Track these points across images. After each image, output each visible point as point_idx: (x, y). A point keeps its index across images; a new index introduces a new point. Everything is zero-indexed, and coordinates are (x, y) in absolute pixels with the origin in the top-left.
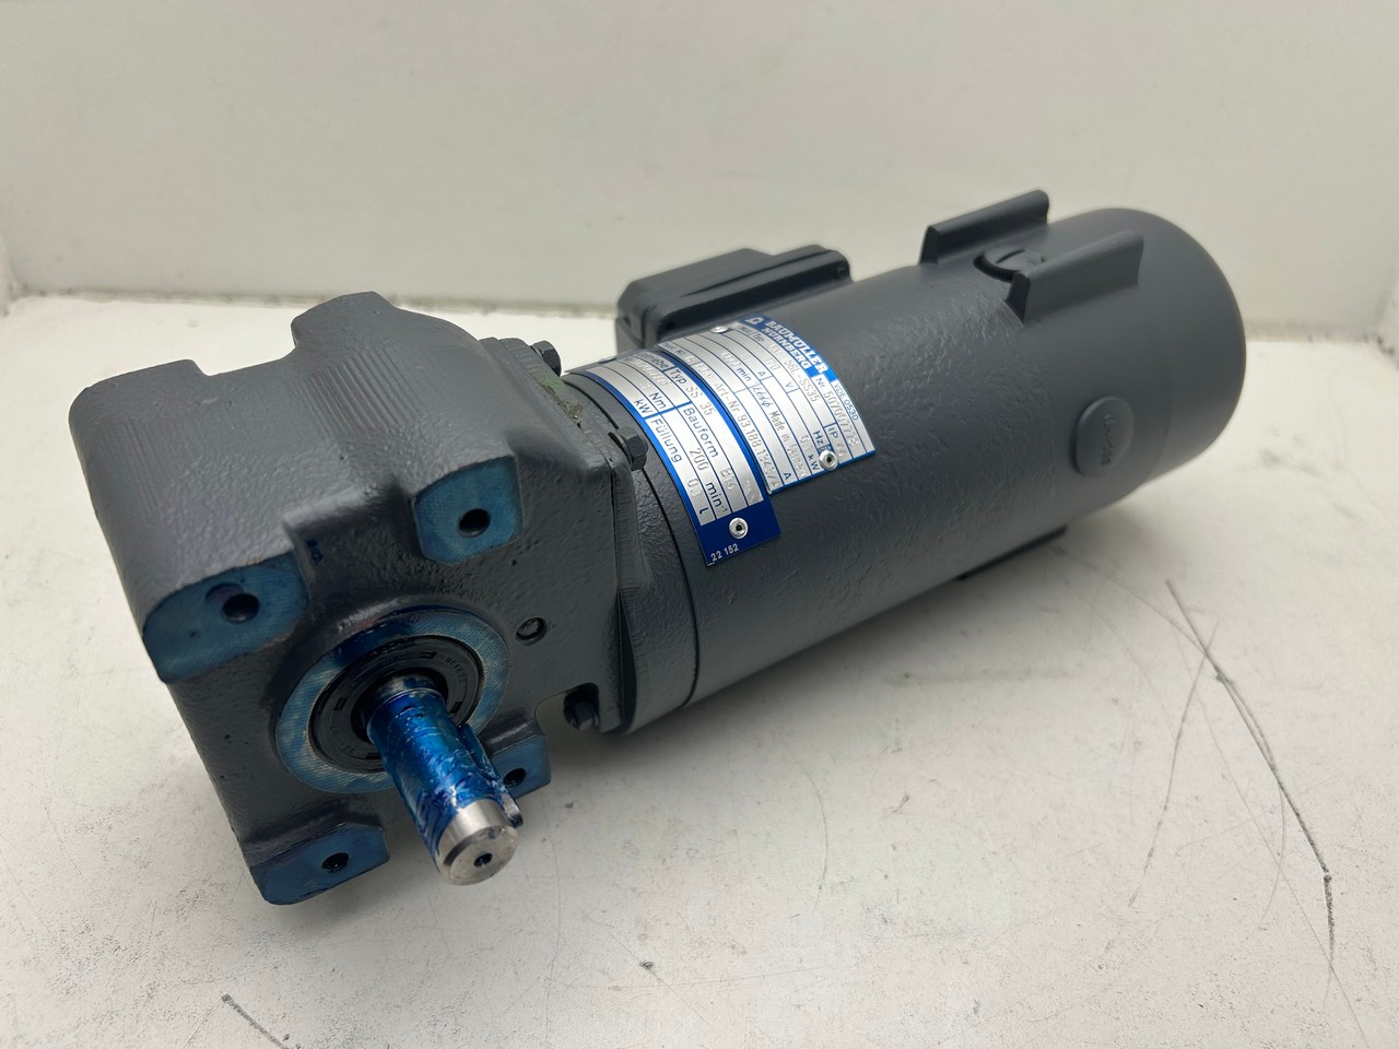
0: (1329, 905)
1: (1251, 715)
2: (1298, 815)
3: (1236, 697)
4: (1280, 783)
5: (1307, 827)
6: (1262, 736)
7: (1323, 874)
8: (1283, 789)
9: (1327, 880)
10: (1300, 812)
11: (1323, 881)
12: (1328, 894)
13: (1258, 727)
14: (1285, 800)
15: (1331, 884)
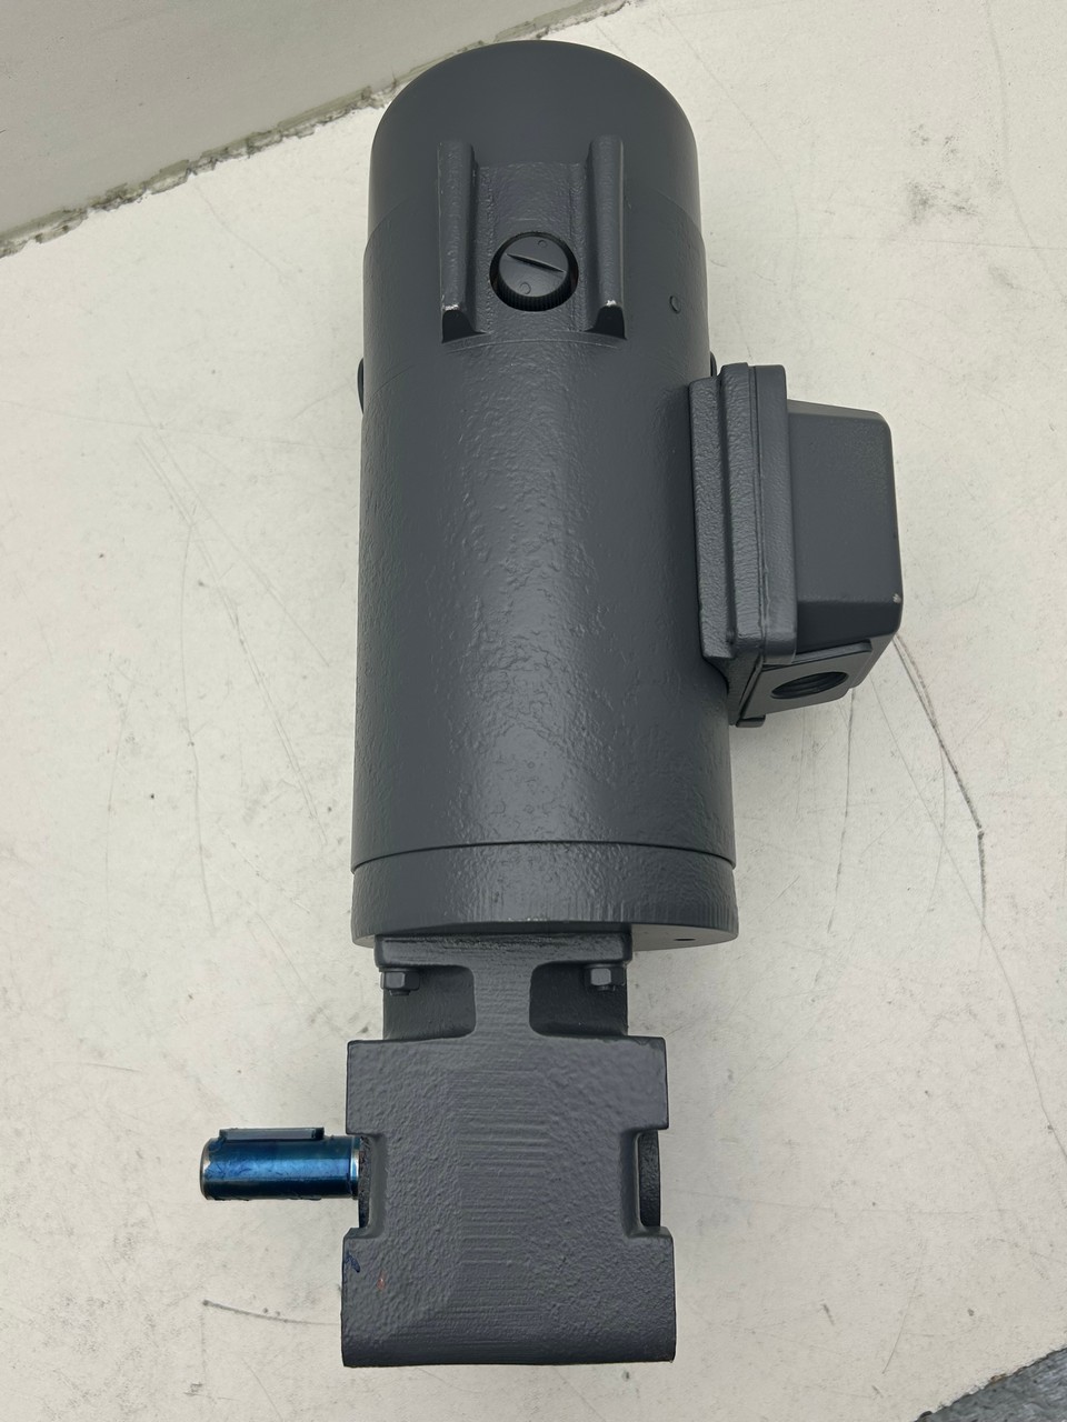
0: (982, 863)
9: (980, 837)
11: (977, 839)
12: (981, 851)
15: (984, 840)
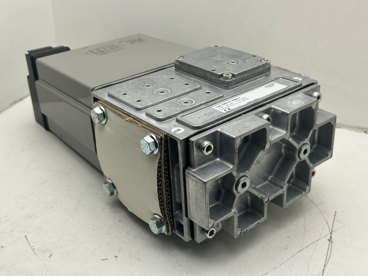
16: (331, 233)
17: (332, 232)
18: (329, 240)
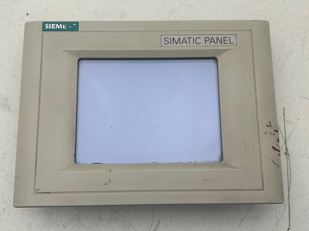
1: (290, 169)
2: (289, 207)
3: (288, 161)
4: (289, 195)
5: (290, 211)
6: (290, 177)
7: (288, 227)
8: (289, 197)
10: (290, 206)
13: (290, 174)
14: (288, 202)
16: (286, 143)
17: (286, 141)
18: (286, 153)
